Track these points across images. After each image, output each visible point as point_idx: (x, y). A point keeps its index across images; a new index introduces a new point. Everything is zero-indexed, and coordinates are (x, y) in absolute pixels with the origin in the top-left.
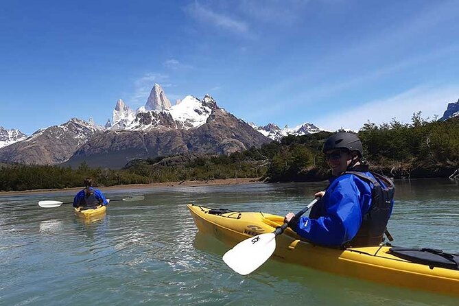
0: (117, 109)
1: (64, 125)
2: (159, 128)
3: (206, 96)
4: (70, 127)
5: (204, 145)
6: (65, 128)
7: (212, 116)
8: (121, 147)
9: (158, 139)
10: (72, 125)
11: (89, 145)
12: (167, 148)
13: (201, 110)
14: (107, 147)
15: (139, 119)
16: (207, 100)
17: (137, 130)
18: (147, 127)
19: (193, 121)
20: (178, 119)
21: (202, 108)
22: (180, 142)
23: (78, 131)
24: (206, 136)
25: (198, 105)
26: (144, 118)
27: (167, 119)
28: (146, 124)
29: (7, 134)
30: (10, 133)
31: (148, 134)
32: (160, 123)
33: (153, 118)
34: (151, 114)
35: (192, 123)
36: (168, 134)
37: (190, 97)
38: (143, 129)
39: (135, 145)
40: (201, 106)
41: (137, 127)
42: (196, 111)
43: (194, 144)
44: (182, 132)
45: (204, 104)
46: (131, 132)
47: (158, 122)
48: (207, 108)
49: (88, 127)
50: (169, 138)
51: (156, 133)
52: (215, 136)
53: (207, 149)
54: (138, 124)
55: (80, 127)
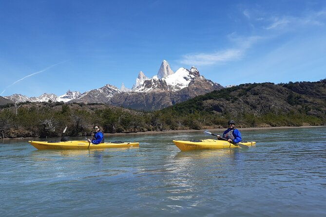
0: (139, 77)
1: (101, 89)
2: (156, 90)
3: (192, 68)
4: (104, 90)
6: (101, 91)
7: (193, 82)
8: (130, 103)
9: (154, 98)
10: (106, 89)
11: (112, 102)
12: (159, 104)
13: (188, 77)
14: (122, 103)
15: (145, 84)
16: (193, 70)
17: (142, 92)
18: (149, 89)
19: (181, 85)
20: (171, 84)
22: (167, 100)
23: (109, 93)
24: (186, 96)
26: (148, 84)
27: (162, 84)
28: (148, 87)
29: (72, 94)
30: (74, 94)
31: (148, 94)
32: (158, 87)
33: (153, 84)
34: (153, 81)
35: (180, 87)
36: (161, 94)
37: (182, 68)
38: (146, 91)
39: (139, 102)
40: (188, 75)
41: (142, 90)
42: (185, 78)
43: (177, 101)
44: (171, 93)
45: (191, 73)
46: (138, 93)
47: (156, 86)
48: (192, 76)
49: (116, 90)
50: (161, 97)
51: (153, 94)
54: (143, 88)
55: (111, 90)
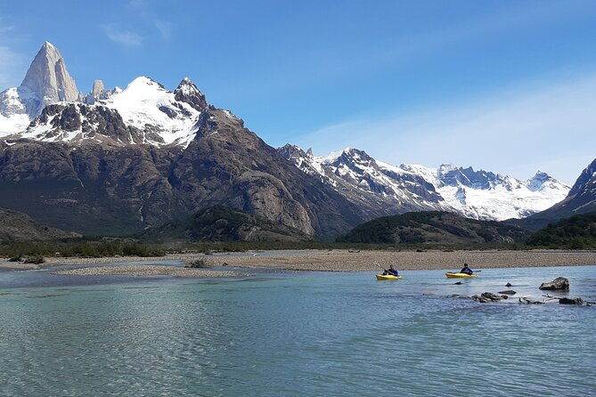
2: (100, 139)
3: (184, 82)
5: (205, 181)
8: (23, 175)
9: (103, 163)
13: (173, 108)
15: (50, 118)
16: (186, 90)
17: (51, 140)
18: (72, 135)
20: (131, 124)
21: (175, 105)
22: (151, 172)
24: (208, 163)
25: (169, 99)
26: (63, 117)
27: (111, 121)
28: (70, 128)
31: (79, 150)
32: (100, 130)
33: (82, 118)
34: (78, 109)
35: (160, 135)
36: (122, 153)
37: (145, 80)
38: (65, 140)
39: (55, 173)
40: (174, 101)
41: (49, 135)
42: (164, 109)
43: (185, 178)
45: (180, 96)
47: (95, 126)
48: (186, 106)
50: (128, 162)
51: (98, 150)
52: (227, 164)
53: (212, 189)
54: (49, 127)
